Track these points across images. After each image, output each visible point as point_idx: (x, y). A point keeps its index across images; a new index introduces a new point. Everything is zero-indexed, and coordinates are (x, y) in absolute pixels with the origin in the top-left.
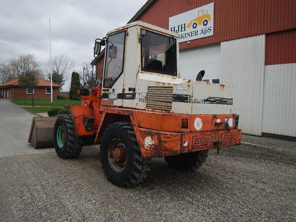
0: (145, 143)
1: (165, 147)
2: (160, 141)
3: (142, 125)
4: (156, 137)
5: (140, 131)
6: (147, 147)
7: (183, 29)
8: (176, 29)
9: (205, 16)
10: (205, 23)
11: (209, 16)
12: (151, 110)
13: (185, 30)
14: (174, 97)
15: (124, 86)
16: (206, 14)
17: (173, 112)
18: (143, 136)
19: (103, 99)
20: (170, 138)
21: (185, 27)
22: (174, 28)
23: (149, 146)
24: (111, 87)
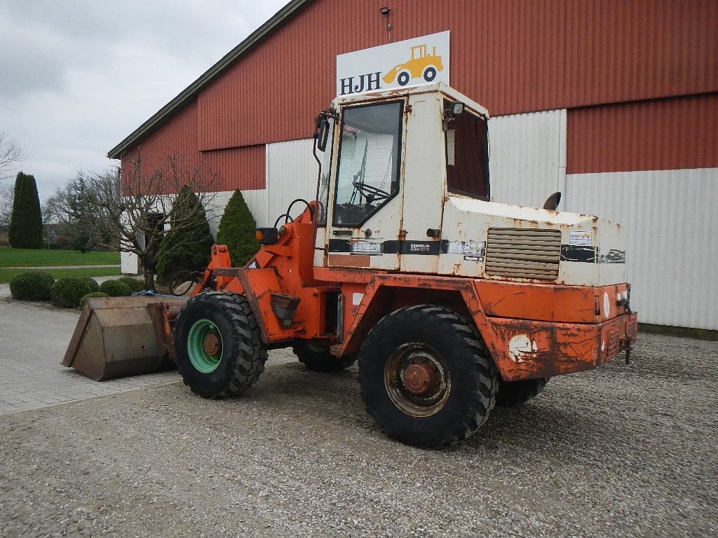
0: (511, 349)
1: (565, 355)
2: (555, 344)
3: (495, 310)
4: (544, 335)
5: (494, 324)
6: (516, 357)
7: (374, 85)
8: (356, 82)
9: (428, 59)
10: (430, 74)
11: (438, 60)
12: (500, 278)
13: (378, 87)
14: (563, 252)
15: (402, 224)
16: (432, 55)
17: (563, 282)
18: (502, 334)
19: (330, 253)
20: (575, 335)
21: (378, 81)
22: (351, 80)
23: (522, 354)
24: (359, 227)
